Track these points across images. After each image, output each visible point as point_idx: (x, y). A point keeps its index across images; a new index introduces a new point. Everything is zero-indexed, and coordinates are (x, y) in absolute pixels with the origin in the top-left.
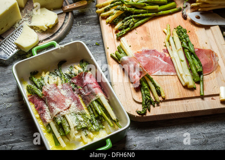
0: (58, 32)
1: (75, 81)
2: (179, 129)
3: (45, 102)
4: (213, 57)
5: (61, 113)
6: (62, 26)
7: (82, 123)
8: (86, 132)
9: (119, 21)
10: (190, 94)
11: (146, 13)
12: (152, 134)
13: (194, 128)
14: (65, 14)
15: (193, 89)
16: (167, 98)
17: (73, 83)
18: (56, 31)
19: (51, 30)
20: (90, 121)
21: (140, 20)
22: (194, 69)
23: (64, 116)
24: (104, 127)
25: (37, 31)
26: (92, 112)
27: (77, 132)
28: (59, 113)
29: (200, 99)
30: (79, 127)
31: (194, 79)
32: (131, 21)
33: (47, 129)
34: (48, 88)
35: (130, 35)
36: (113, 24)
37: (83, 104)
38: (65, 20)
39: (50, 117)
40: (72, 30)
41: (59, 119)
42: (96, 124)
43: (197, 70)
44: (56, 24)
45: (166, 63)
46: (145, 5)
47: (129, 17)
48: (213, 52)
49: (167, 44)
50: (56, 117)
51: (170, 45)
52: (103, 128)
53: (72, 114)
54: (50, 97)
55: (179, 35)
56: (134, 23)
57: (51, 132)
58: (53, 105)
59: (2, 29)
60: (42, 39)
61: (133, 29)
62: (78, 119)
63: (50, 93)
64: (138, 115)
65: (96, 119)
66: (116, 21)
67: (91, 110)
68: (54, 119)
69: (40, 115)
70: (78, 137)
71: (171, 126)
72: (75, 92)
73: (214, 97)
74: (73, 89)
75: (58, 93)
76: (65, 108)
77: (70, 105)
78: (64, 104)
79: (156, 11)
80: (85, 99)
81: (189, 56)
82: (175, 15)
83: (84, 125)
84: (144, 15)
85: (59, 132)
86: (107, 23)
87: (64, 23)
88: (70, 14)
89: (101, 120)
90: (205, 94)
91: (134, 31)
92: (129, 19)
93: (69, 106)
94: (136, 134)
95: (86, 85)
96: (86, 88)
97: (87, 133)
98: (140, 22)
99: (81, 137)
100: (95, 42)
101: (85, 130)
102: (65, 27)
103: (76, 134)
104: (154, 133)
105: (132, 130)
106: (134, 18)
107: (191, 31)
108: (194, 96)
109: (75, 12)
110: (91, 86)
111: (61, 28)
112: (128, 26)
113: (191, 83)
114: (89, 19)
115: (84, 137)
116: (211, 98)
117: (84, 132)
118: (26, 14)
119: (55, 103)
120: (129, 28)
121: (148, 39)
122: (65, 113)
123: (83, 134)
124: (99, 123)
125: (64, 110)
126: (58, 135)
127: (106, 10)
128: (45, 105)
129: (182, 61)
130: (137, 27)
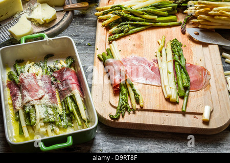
0: (53, 27)
1: (56, 75)
2: (152, 143)
3: (20, 90)
4: (205, 74)
5: (31, 102)
6: (59, 22)
7: (50, 117)
8: (52, 126)
9: (114, 25)
10: (171, 107)
11: (143, 21)
12: (123, 143)
13: (169, 145)
14: (65, 12)
15: (175, 103)
16: (145, 108)
17: (54, 77)
19: (47, 24)
20: (60, 116)
21: (137, 27)
22: (180, 83)
23: (33, 106)
24: (73, 125)
25: (34, 24)
26: (64, 108)
27: (43, 124)
28: (29, 102)
29: (181, 115)
30: (46, 120)
31: (178, 93)
32: (126, 26)
33: (16, 116)
34: (25, 76)
35: (123, 40)
36: (108, 27)
37: (58, 99)
38: (63, 18)
39: (21, 104)
40: (69, 28)
41: (28, 107)
42: (65, 120)
43: (183, 84)
44: (54, 20)
45: (153, 73)
46: (143, 14)
47: (124, 23)
49: (159, 54)
50: (26, 105)
52: (71, 126)
53: (43, 105)
54: (25, 84)
55: (173, 47)
56: (130, 29)
57: (18, 120)
58: (25, 92)
59: (2, 16)
60: (36, 32)
61: (127, 35)
62: (47, 112)
63: (26, 81)
64: (110, 119)
65: (67, 115)
66: (112, 25)
67: (64, 106)
68: (24, 107)
69: (12, 101)
70: (43, 130)
71: (144, 137)
72: (54, 86)
73: (197, 116)
74: (52, 82)
75: (34, 82)
76: (36, 98)
77: (43, 97)
78: (37, 94)
79: (154, 21)
80: (61, 94)
81: (179, 70)
82: (174, 29)
83: (52, 119)
84: (141, 23)
85: (25, 121)
86: (103, 26)
87: (62, 20)
88: (70, 13)
89: (71, 118)
90: (188, 110)
92: (124, 25)
93: (41, 97)
94: (105, 138)
95: (65, 80)
96: (64, 83)
97: (54, 128)
98: (136, 29)
99: (47, 130)
101: (52, 124)
102: (62, 23)
103: (41, 127)
104: (124, 141)
105: (102, 134)
106: (130, 24)
107: (187, 46)
108: (175, 110)
109: (76, 12)
110: (69, 82)
111: (57, 24)
112: (122, 31)
113: (174, 97)
114: (88, 20)
115: (49, 131)
116: (193, 116)
117: (51, 126)
118: (29, 7)
119: (28, 91)
120: (123, 34)
121: (140, 46)
122: (35, 102)
123: (49, 128)
124: (68, 121)
125: (35, 100)
126: (24, 124)
127: (104, 14)
128: (19, 92)
129: (169, 73)
130: (132, 34)
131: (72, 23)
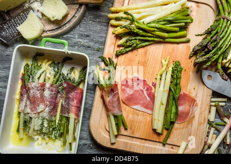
0: (65, 24)
4: (193, 106)
6: (71, 19)
9: (125, 36)
10: (155, 137)
11: (153, 37)
14: (78, 6)
15: (159, 134)
17: (63, 87)
19: (58, 23)
22: (169, 115)
29: (161, 144)
31: (164, 125)
38: (75, 14)
40: (81, 24)
44: (65, 17)
45: (148, 99)
46: (155, 31)
47: (134, 38)
48: (195, 101)
49: (159, 77)
51: (161, 79)
55: (173, 72)
59: (9, 7)
60: (47, 30)
61: (135, 49)
73: (174, 147)
81: (171, 100)
84: (150, 39)
86: (114, 33)
87: (73, 17)
88: (83, 7)
90: (168, 142)
91: (135, 52)
92: (134, 40)
100: (97, 46)
102: (74, 20)
106: (139, 40)
107: (187, 70)
111: (69, 21)
120: (131, 48)
121: (144, 65)
129: (162, 104)
130: (139, 48)
131: (85, 18)
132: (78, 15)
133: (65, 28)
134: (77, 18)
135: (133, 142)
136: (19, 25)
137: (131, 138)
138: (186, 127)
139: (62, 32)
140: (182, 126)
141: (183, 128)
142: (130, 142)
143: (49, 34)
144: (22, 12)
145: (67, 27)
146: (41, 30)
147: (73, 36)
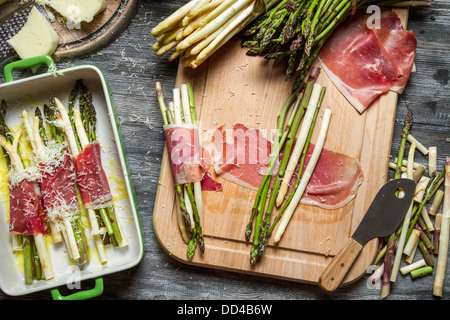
0: (99, 31)
6: (111, 20)
12: (199, 286)
18: (97, 29)
38: (119, 8)
44: (99, 15)
60: (65, 42)
71: (234, 279)
87: (116, 13)
102: (117, 21)
104: (202, 284)
105: (168, 268)
111: (107, 24)
131: (138, 16)
132: (124, 11)
133: (100, 38)
134: (122, 16)
135: (239, 251)
136: (13, 35)
137: (234, 244)
138: (341, 219)
139: (94, 46)
140: (332, 217)
141: (335, 220)
142: (233, 251)
143: (70, 50)
144: (16, 11)
145: (103, 36)
146: (54, 43)
147: (115, 52)
